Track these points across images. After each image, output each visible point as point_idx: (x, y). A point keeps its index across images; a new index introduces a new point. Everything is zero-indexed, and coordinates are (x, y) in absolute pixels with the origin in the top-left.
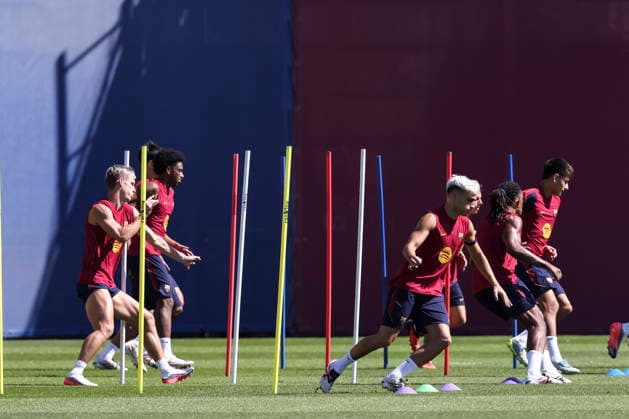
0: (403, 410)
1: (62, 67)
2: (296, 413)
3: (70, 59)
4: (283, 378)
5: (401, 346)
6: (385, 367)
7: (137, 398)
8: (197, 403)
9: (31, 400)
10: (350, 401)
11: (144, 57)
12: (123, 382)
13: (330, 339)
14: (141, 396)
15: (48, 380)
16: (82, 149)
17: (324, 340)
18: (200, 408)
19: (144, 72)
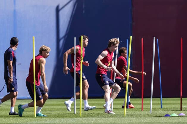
0: (166, 122)
1: (58, 10)
2: (131, 123)
3: (60, 7)
4: (127, 112)
5: (167, 101)
6: (161, 108)
7: (79, 118)
8: (99, 119)
9: (45, 119)
10: (149, 119)
11: (84, 6)
12: (75, 113)
13: (143, 99)
14: (81, 117)
15: (51, 112)
16: (64, 37)
17: (141, 99)
18: (100, 121)
19: (84, 12)
